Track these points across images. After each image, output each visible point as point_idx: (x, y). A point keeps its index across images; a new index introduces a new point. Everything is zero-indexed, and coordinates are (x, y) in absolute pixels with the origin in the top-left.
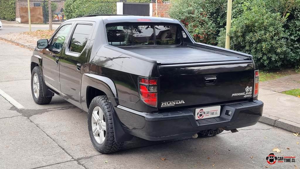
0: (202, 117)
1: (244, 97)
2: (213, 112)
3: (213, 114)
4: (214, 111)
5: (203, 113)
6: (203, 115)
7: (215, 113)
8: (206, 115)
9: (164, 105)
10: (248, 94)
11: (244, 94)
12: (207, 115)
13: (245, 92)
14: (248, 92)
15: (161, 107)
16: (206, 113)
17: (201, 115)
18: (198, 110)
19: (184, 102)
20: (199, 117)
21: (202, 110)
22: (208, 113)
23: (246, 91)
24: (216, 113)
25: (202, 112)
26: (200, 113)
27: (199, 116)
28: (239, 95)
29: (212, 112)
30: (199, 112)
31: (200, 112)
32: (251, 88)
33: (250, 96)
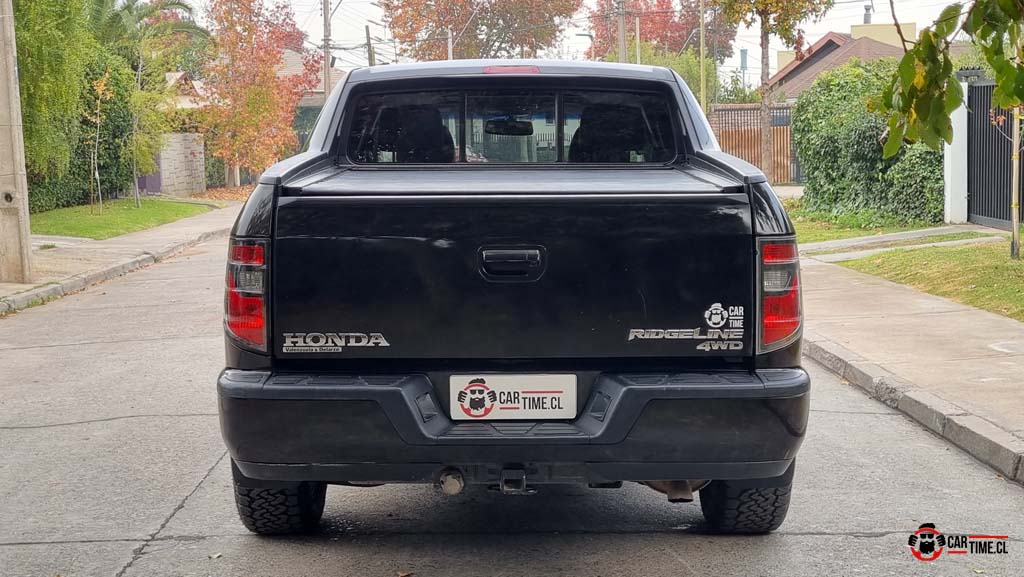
0: (481, 411)
1: (699, 347)
2: (536, 396)
3: (537, 403)
4: (541, 395)
5: (485, 394)
6: (488, 403)
7: (548, 401)
8: (505, 405)
9: (295, 344)
10: (720, 339)
11: (697, 337)
12: (509, 405)
13: (705, 329)
14: (722, 328)
15: (284, 350)
16: (504, 398)
17: (477, 404)
18: (458, 383)
19: (384, 343)
20: (467, 411)
21: (483, 381)
22: (513, 397)
23: (710, 323)
24: (555, 403)
25: (481, 392)
26: (474, 397)
27: (467, 404)
28: (668, 337)
29: (531, 396)
30: (468, 391)
31: (473, 392)
32: (739, 311)
33: (732, 348)
